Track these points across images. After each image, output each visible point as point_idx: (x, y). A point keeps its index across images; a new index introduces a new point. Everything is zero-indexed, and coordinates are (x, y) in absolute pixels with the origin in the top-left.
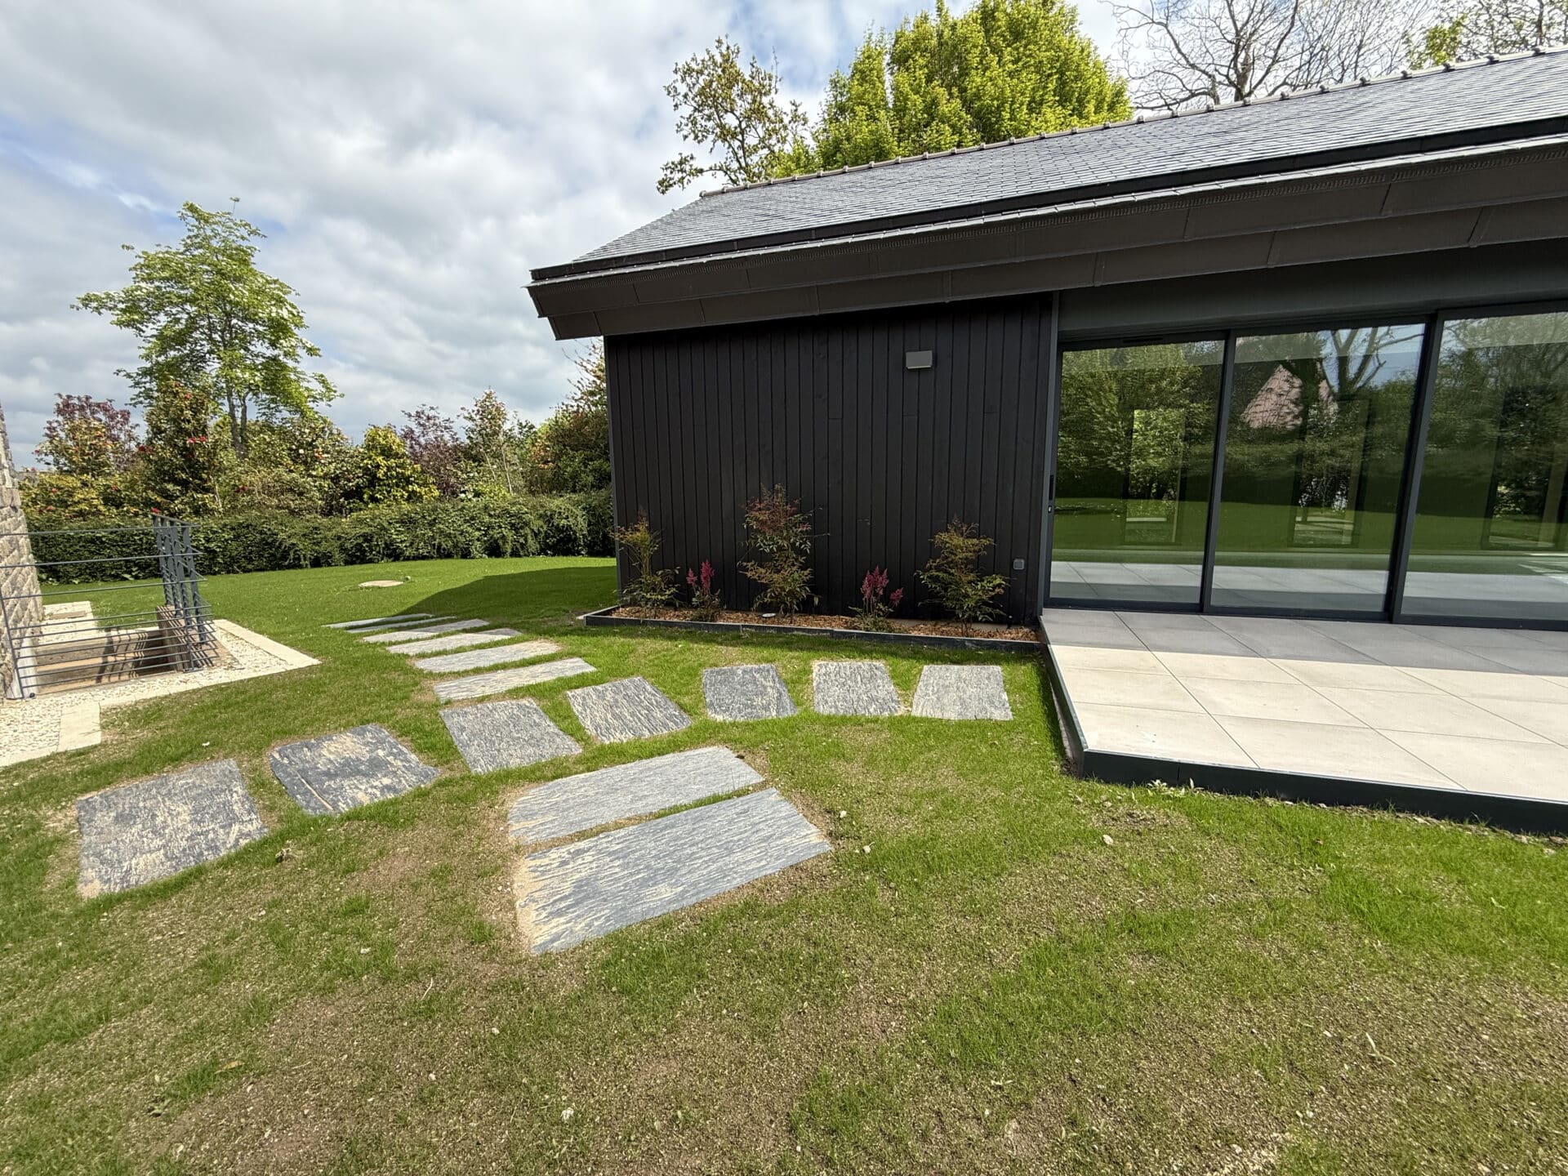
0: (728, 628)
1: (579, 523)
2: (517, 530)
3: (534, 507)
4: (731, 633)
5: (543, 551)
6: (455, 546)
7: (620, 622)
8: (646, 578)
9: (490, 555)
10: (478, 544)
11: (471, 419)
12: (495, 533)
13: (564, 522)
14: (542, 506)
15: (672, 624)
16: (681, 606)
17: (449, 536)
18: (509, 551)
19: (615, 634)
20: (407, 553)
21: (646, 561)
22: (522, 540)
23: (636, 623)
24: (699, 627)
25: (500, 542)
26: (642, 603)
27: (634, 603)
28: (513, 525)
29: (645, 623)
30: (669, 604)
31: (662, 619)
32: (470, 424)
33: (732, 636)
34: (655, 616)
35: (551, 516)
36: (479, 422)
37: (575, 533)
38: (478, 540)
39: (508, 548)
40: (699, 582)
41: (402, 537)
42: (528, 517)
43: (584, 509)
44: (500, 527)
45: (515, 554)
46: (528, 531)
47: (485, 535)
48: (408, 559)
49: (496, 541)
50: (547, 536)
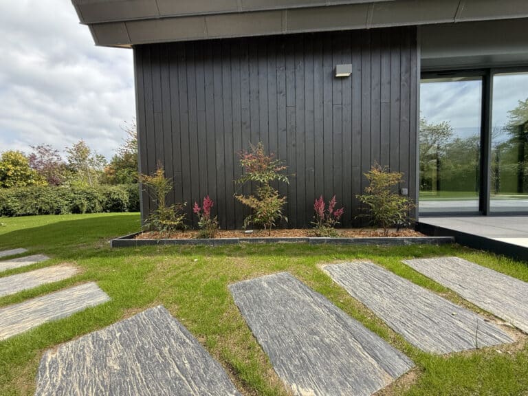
0: (229, 242)
1: (125, 197)
2: (90, 200)
3: (100, 190)
4: (232, 246)
5: (104, 210)
6: (52, 208)
7: (141, 243)
8: (162, 209)
9: (73, 213)
10: (66, 207)
11: (71, 152)
12: (77, 202)
13: (116, 197)
14: (105, 190)
15: (183, 242)
16: (188, 229)
17: (48, 203)
18: (85, 210)
19: (135, 253)
20: (18, 213)
21: (162, 199)
22: (93, 205)
23: (154, 243)
24: (206, 242)
25: (80, 206)
26: (159, 228)
27: (153, 228)
28: (88, 198)
29: (161, 243)
30: (180, 228)
31: (174, 239)
32: (70, 155)
33: (233, 248)
34: (169, 237)
35: (110, 194)
36: (75, 154)
37: (122, 201)
38: (66, 205)
39: (85, 209)
40: (202, 212)
41: (17, 204)
42: (96, 195)
43: (127, 191)
44: (80, 199)
45: (88, 212)
46: (96, 201)
47: (71, 203)
48: (19, 216)
49: (77, 206)
50: (107, 203)
